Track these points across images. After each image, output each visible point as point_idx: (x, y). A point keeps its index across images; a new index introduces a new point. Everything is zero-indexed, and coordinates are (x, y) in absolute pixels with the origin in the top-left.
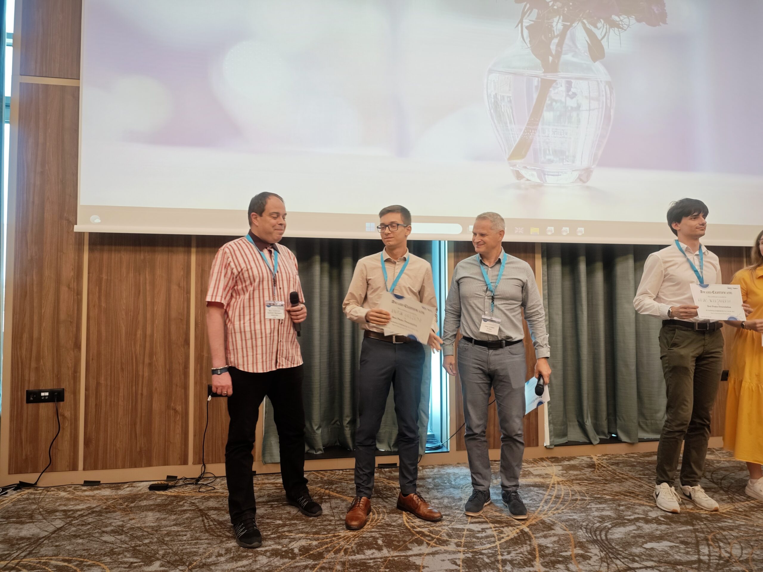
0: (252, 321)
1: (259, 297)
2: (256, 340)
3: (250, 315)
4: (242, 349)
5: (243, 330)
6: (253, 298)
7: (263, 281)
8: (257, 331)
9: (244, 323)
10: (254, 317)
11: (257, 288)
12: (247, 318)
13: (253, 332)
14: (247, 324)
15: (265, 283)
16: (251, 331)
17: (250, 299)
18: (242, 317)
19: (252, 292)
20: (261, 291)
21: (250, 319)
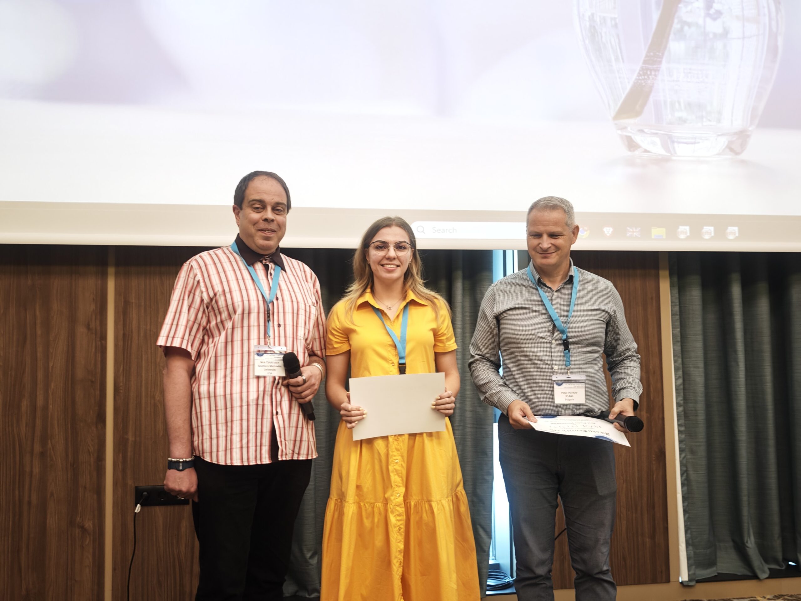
0: (228, 379)
1: (242, 340)
2: (232, 411)
3: (226, 369)
4: (210, 425)
5: (212, 394)
6: (232, 341)
7: (249, 313)
8: (234, 396)
9: (215, 383)
10: (232, 372)
11: (240, 325)
12: (221, 374)
13: (228, 397)
14: (220, 385)
15: (254, 316)
16: (225, 396)
17: (226, 343)
18: (213, 373)
19: (230, 331)
20: (246, 329)
21: (225, 376)
